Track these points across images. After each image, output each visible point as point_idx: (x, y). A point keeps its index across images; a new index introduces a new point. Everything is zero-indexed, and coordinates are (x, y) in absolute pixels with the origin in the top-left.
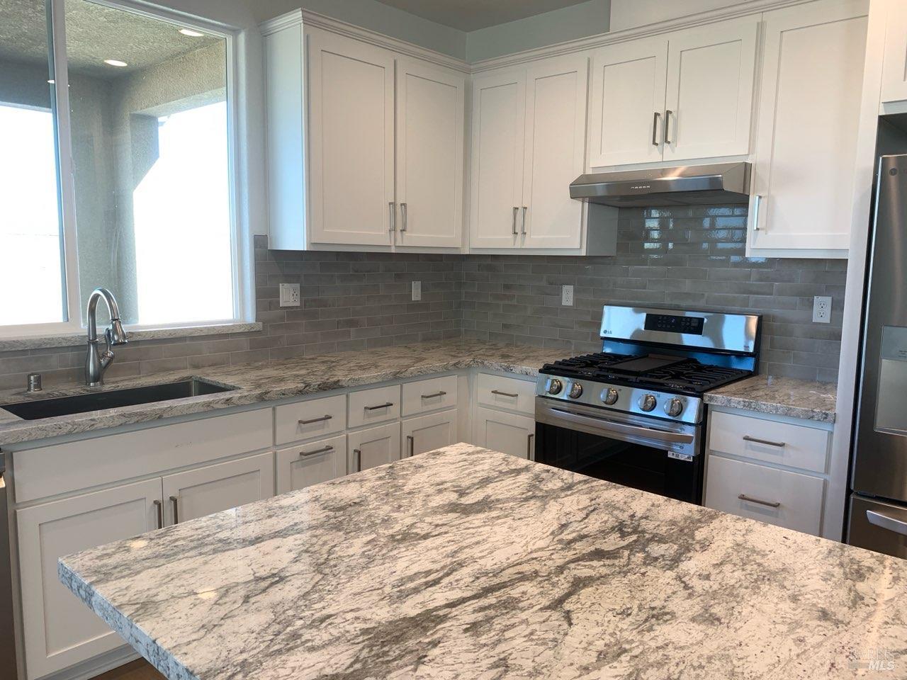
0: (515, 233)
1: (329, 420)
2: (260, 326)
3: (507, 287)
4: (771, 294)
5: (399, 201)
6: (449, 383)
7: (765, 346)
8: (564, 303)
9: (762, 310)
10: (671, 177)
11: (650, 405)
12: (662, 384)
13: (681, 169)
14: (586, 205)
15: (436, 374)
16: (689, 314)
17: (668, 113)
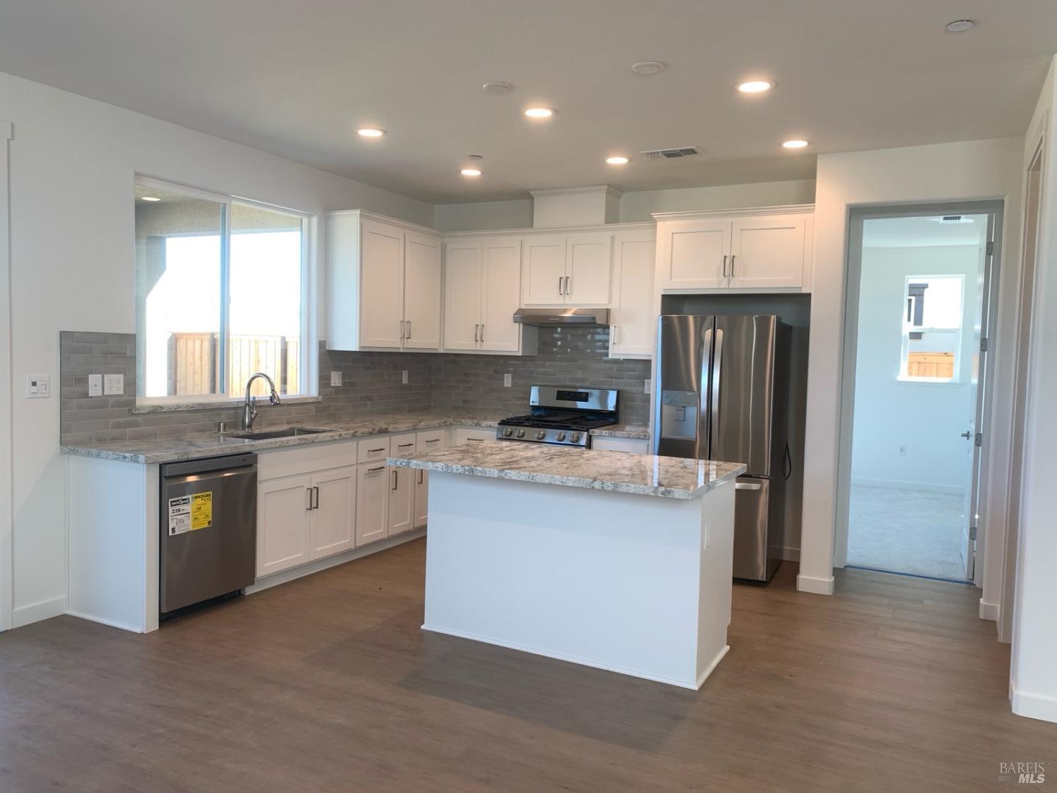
0: (477, 341)
1: (382, 451)
2: (320, 399)
3: (466, 375)
4: (623, 378)
5: (406, 320)
6: (440, 434)
7: (622, 408)
8: (506, 385)
9: (621, 388)
10: (568, 315)
11: (562, 438)
12: (568, 426)
13: (574, 309)
14: (521, 325)
15: (435, 428)
16: (580, 390)
17: (567, 278)
